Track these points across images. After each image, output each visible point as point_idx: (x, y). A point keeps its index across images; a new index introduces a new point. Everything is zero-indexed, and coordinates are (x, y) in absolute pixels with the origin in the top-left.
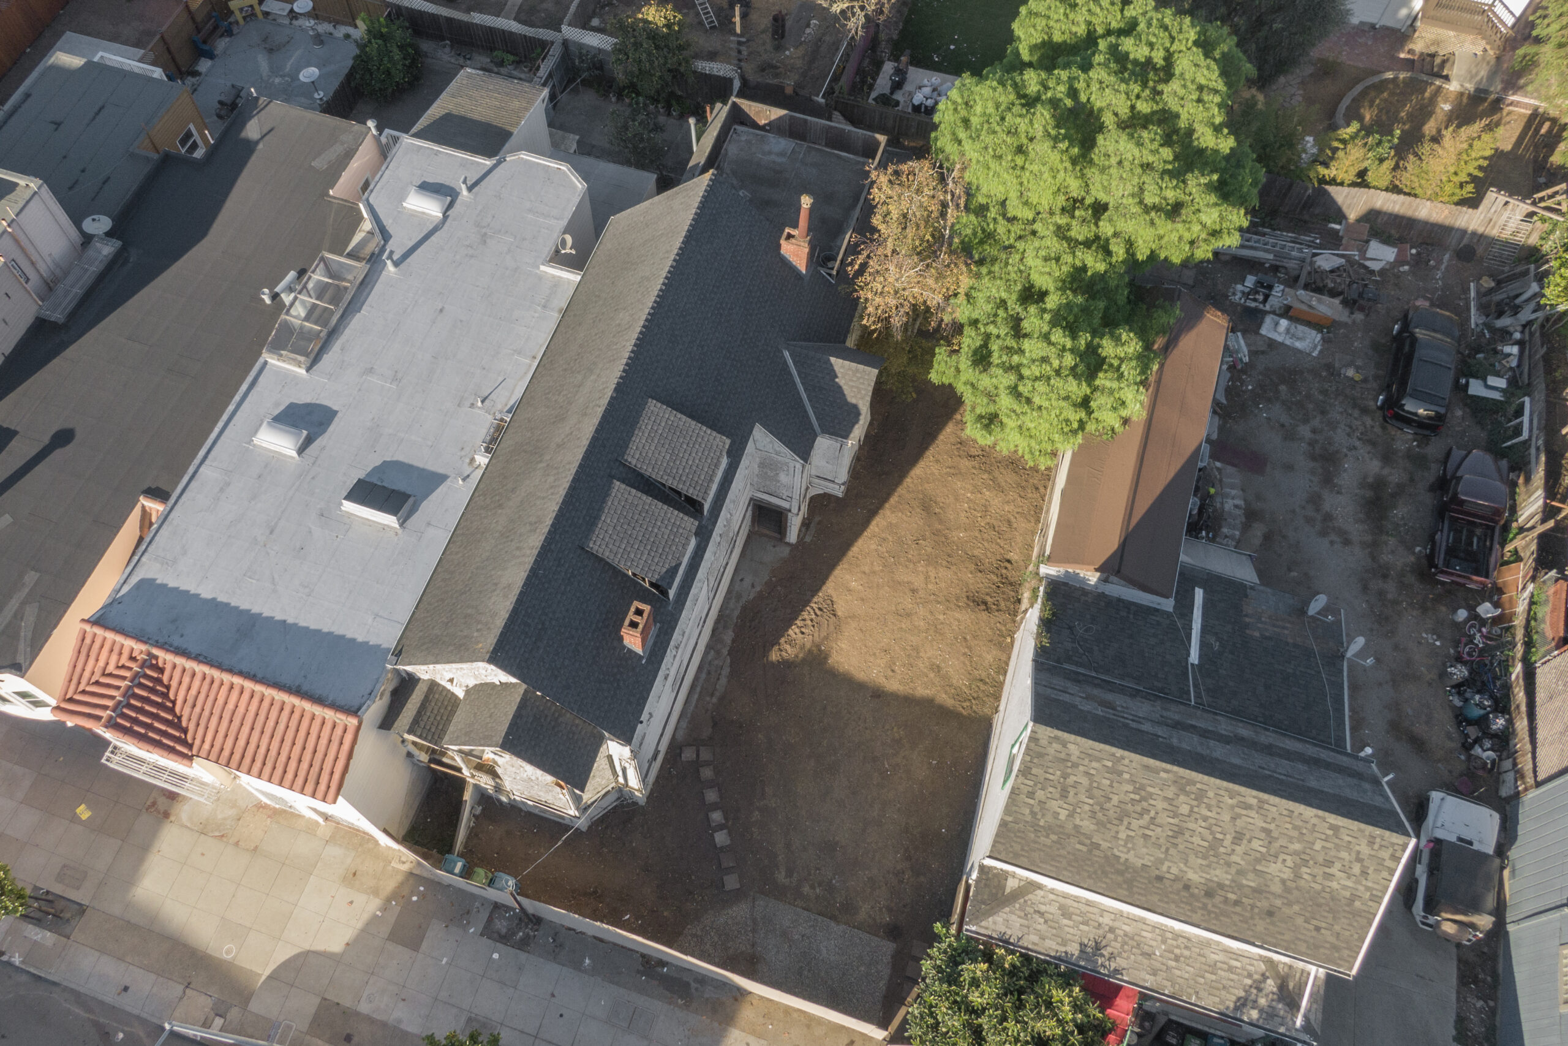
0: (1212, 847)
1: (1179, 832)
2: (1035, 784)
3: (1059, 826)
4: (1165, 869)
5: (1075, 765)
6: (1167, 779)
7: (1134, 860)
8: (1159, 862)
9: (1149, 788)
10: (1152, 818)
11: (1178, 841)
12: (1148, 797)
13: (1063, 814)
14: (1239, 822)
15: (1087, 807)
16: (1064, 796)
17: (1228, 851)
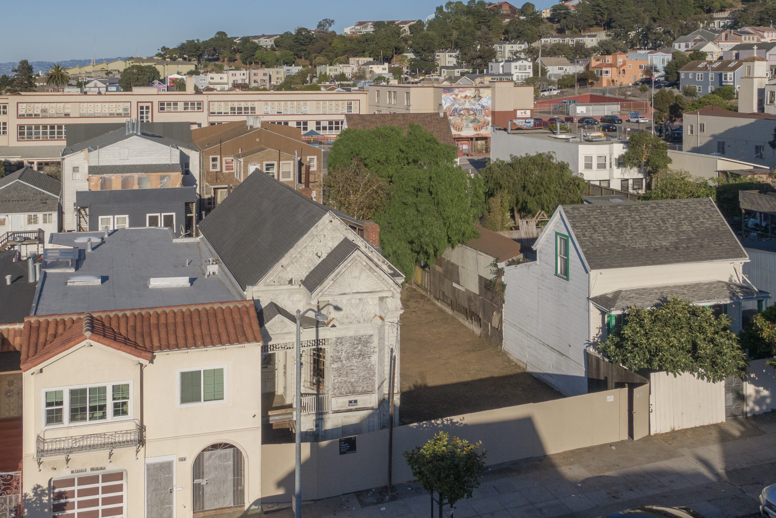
0: (659, 229)
1: (644, 228)
2: (582, 229)
3: (605, 244)
4: (654, 245)
5: (589, 216)
6: (622, 209)
7: (641, 246)
8: (649, 243)
9: (620, 215)
10: (631, 226)
11: (647, 231)
12: (622, 218)
13: (602, 239)
14: (658, 215)
15: (607, 232)
16: (596, 231)
17: (665, 228)
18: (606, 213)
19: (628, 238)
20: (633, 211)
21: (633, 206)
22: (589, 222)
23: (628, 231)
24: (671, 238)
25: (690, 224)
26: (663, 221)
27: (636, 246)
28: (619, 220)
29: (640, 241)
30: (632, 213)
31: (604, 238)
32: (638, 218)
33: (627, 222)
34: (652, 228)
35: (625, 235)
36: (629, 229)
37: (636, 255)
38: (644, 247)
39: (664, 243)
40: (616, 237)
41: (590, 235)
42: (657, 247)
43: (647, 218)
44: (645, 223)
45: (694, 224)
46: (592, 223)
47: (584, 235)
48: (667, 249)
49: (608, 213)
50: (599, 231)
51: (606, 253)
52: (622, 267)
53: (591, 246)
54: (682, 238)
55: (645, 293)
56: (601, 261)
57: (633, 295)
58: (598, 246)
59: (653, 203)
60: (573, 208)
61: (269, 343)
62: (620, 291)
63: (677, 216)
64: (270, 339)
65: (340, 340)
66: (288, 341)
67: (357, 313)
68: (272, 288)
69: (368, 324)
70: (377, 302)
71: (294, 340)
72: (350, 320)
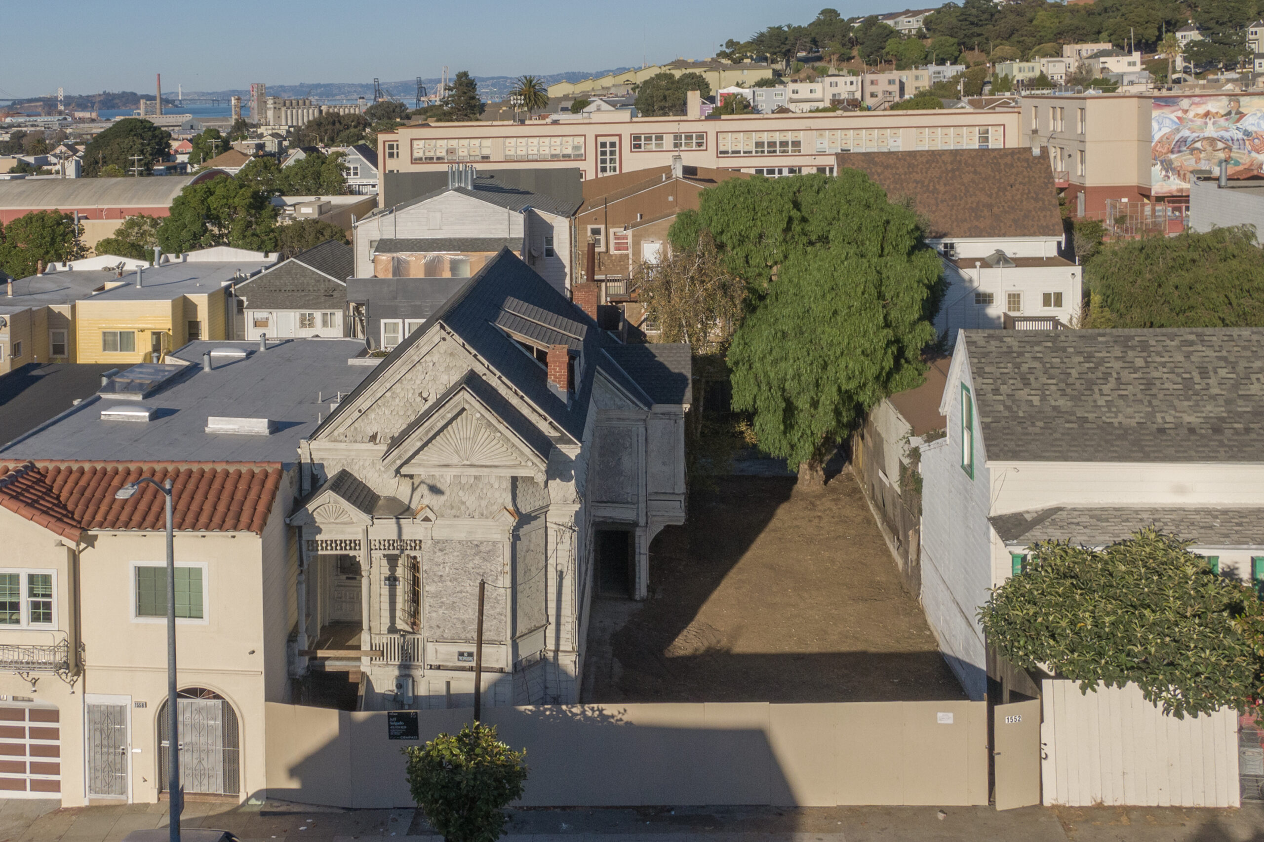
0: (1187, 388)
1: (1149, 384)
2: (996, 379)
3: (1040, 412)
4: (1160, 420)
5: (1021, 354)
6: (1106, 342)
7: (1126, 422)
8: (1151, 415)
9: (1097, 355)
10: (1118, 379)
11: (1154, 391)
12: (1102, 361)
13: (1036, 400)
14: (1193, 358)
15: (1053, 388)
16: (1027, 384)
17: (1204, 386)
19: (1101, 402)
20: (1133, 348)
21: (1137, 339)
22: (1018, 366)
23: (1106, 389)
26: (1204, 373)
27: (1115, 421)
28: (1092, 365)
29: (1129, 410)
30: (1131, 353)
32: (1139, 362)
33: (1109, 371)
34: (1169, 385)
35: (1097, 396)
36: (1110, 386)
37: (1109, 437)
38: (1133, 423)
40: (1074, 398)
41: (1009, 392)
42: (1168, 426)
43: (1163, 365)
44: (1156, 374)
46: (1024, 368)
47: (996, 392)
48: (1192, 431)
52: (1066, 459)
53: (1007, 414)
54: (1239, 409)
55: (1115, 517)
56: (1018, 446)
57: (1085, 519)
58: (1021, 414)
59: (1190, 333)
60: (990, 337)
61: (318, 537)
62: (1059, 509)
63: (1243, 364)
64: (319, 531)
65: (440, 545)
66: (348, 537)
67: (471, 501)
68: (342, 446)
69: (490, 522)
70: (507, 484)
71: (360, 536)
72: (457, 511)
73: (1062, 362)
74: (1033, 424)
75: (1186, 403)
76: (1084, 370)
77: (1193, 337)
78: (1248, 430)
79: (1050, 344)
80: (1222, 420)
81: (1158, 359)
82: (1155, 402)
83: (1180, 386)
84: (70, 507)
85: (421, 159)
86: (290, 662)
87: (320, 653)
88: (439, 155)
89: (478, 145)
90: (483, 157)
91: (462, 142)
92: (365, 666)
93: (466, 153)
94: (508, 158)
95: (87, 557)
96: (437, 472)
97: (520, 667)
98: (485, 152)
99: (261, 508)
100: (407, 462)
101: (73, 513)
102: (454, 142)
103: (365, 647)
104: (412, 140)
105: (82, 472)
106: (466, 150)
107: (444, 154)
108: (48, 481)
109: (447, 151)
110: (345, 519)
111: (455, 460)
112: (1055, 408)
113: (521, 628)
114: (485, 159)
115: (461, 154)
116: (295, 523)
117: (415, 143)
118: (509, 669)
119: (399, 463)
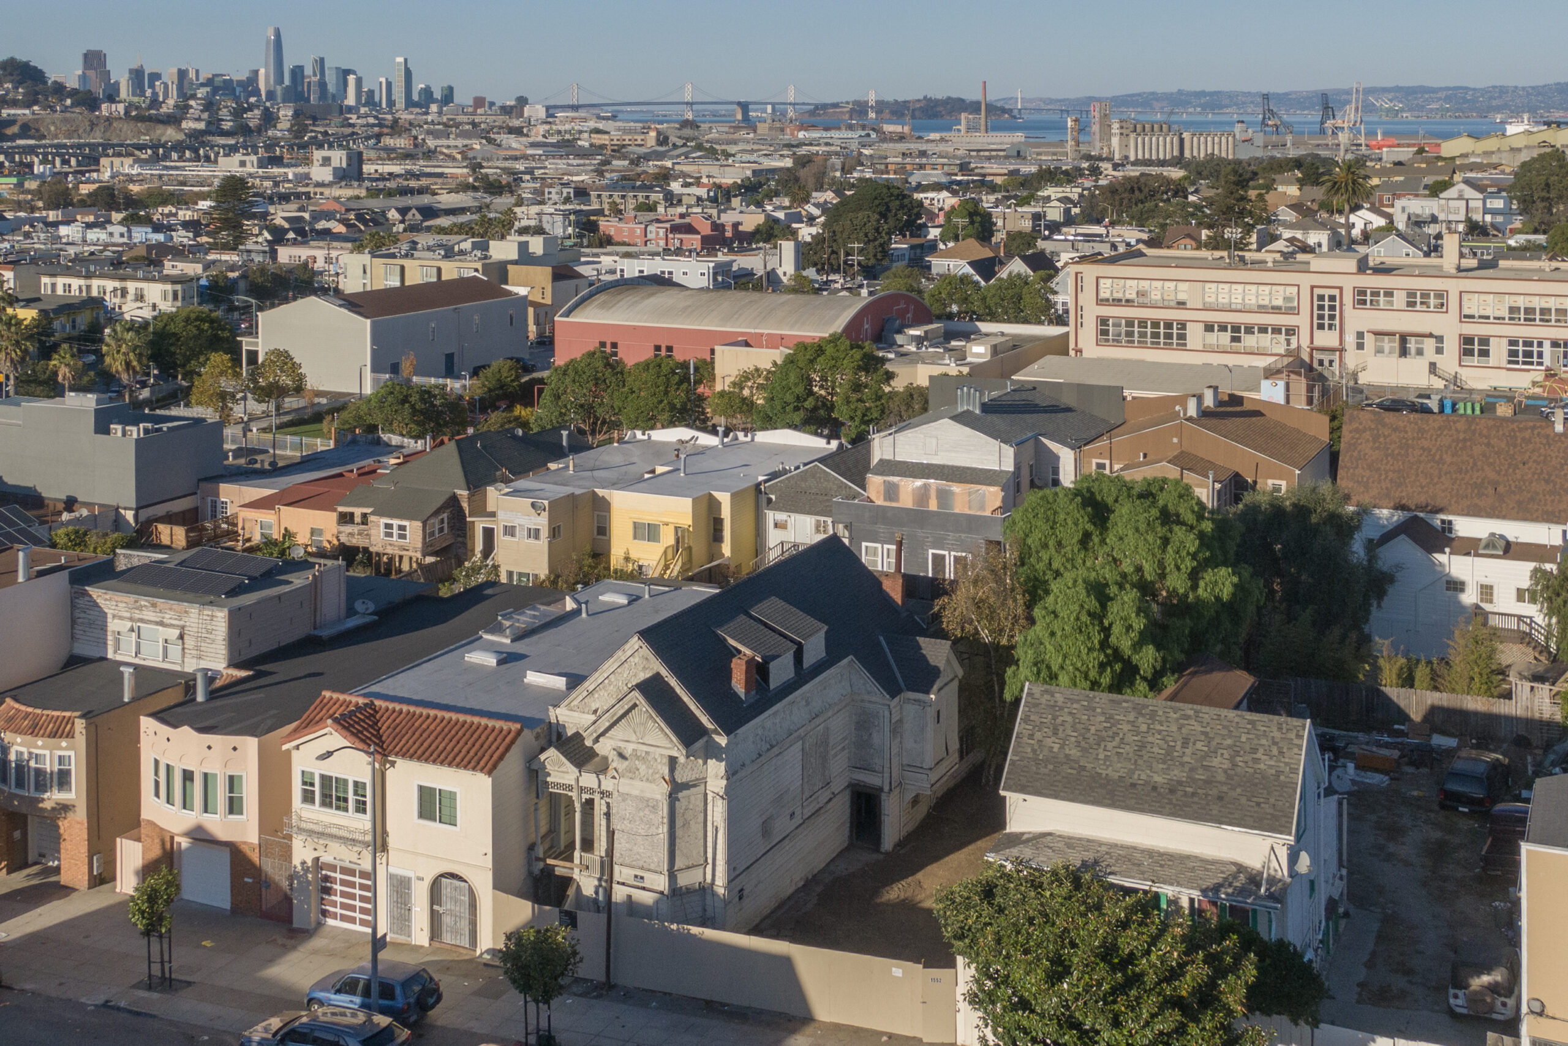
0: (1168, 754)
1: (1142, 746)
2: (1034, 727)
3: (1055, 757)
4: (1136, 777)
5: (1061, 709)
6: (1127, 708)
7: (1112, 775)
8: (1131, 772)
10: (1122, 739)
11: (1143, 753)
13: (1056, 748)
14: (1184, 730)
15: (1073, 739)
16: (1055, 734)
17: (1180, 754)
18: (1094, 710)
19: (1101, 756)
20: (1143, 715)
21: (1151, 708)
22: (1055, 718)
23: (1110, 746)
24: (1176, 772)
25: (1232, 759)
26: (1185, 743)
27: (1104, 772)
28: (1107, 725)
29: (1119, 765)
30: (1141, 719)
31: (1062, 747)
32: (1144, 728)
33: (1119, 732)
34: (1156, 750)
35: (1101, 750)
36: (1114, 744)
37: (1092, 785)
38: (1115, 776)
39: (1158, 779)
40: (1084, 750)
41: (1040, 738)
42: (1140, 782)
43: (1159, 732)
44: (1150, 739)
45: (1238, 759)
46: (1059, 720)
47: (1031, 737)
48: (1154, 788)
49: (1099, 710)
50: (1061, 735)
51: (1046, 771)
52: (1057, 798)
58: (1041, 757)
60: (1046, 691)
61: (549, 779)
62: (1050, 834)
63: (1218, 740)
64: (549, 775)
65: (625, 797)
66: (567, 782)
67: (643, 768)
68: (576, 714)
69: (653, 786)
70: (666, 760)
71: (573, 783)
72: (633, 772)
73: (1089, 720)
74: (1046, 767)
75: (1161, 766)
76: (1101, 727)
77: (1191, 713)
78: (1194, 794)
79: (1086, 703)
80: (1180, 783)
81: (1158, 727)
82: (1140, 762)
83: (1163, 752)
84: (384, 738)
85: (1108, 300)
86: (529, 864)
87: (550, 861)
88: (1128, 296)
89: (1173, 288)
90: (1179, 303)
91: (1155, 283)
92: (576, 875)
93: (1159, 297)
94: (1207, 306)
95: (390, 773)
96: (622, 745)
97: (676, 893)
98: (1182, 297)
99: (495, 757)
100: (603, 734)
101: (383, 742)
102: (1146, 284)
103: (577, 861)
104: (1097, 278)
105: (401, 712)
106: (1159, 293)
107: (1133, 296)
108: (378, 717)
109: (1138, 293)
110: (563, 769)
111: (633, 738)
112: (1067, 756)
113: (679, 863)
114: (1181, 304)
115: (1153, 297)
116: (534, 767)
117: (1102, 281)
118: (666, 892)
119: (595, 735)
